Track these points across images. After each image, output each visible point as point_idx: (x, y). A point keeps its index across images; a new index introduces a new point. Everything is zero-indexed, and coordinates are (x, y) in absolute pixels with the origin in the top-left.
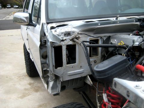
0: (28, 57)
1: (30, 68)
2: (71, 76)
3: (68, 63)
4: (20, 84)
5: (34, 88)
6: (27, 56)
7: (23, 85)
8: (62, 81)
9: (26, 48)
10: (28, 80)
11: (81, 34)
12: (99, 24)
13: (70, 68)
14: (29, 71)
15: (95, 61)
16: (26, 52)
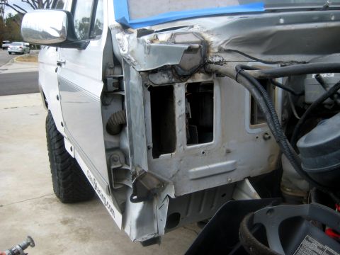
0: (60, 148)
1: (63, 179)
2: (200, 181)
3: (190, 142)
4: (36, 222)
5: (77, 232)
6: (57, 146)
7: (45, 225)
8: (173, 196)
9: (54, 124)
10: (58, 211)
11: (229, 51)
12: (282, 21)
13: (197, 155)
14: (61, 188)
15: (267, 136)
16: (54, 134)
